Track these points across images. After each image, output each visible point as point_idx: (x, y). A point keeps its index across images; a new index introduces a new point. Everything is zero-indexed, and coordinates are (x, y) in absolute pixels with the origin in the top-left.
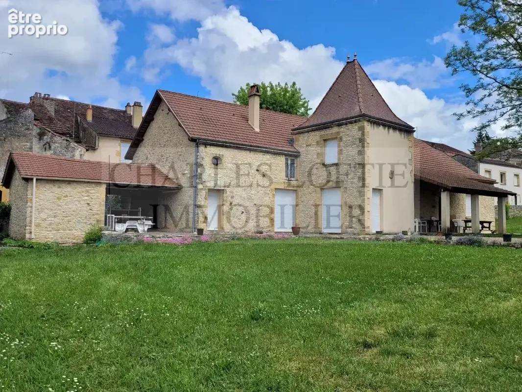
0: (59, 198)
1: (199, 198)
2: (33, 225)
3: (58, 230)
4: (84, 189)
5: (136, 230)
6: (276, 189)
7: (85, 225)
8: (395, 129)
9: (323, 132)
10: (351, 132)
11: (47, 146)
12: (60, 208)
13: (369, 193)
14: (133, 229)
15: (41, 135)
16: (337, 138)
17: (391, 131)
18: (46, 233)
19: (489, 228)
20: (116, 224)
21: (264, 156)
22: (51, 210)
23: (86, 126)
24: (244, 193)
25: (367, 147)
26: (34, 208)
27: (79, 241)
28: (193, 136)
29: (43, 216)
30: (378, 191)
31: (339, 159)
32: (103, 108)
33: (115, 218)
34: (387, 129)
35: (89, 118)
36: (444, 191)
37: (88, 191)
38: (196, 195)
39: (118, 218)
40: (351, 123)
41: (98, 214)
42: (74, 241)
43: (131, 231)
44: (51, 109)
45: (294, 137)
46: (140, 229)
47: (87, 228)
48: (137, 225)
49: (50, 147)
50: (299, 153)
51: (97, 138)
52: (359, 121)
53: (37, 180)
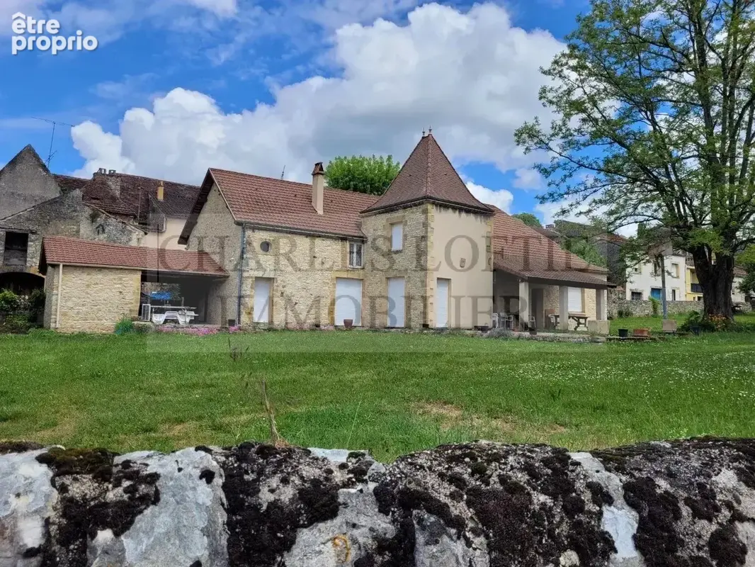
0: (88, 286)
1: (244, 287)
2: (58, 313)
3: (87, 320)
4: (116, 277)
5: (176, 322)
6: (337, 278)
7: (116, 315)
8: (468, 212)
9: (388, 215)
10: (414, 216)
11: (100, 229)
12: (89, 296)
13: (432, 283)
14: (173, 321)
15: (93, 217)
16: (402, 222)
17: (464, 215)
18: (71, 322)
19: (585, 324)
20: (153, 315)
21: (324, 242)
22: (79, 298)
23: (155, 206)
24: (297, 282)
25: (430, 231)
26: (59, 295)
27: (109, 332)
28: (239, 219)
29: (70, 304)
30: (443, 281)
31: (404, 246)
32: (179, 185)
33: (152, 308)
34: (457, 212)
35: (160, 196)
36: (522, 281)
37: (121, 279)
38: (241, 283)
39: (155, 308)
40: (415, 205)
41: (132, 303)
42: (104, 332)
43: (170, 322)
44: (115, 188)
45: (362, 220)
46: (181, 320)
47: (118, 319)
48: (178, 316)
49: (103, 230)
50: (366, 238)
51: (165, 219)
52: (423, 203)
53: (64, 266)
